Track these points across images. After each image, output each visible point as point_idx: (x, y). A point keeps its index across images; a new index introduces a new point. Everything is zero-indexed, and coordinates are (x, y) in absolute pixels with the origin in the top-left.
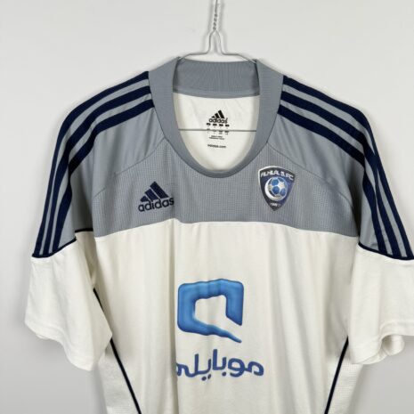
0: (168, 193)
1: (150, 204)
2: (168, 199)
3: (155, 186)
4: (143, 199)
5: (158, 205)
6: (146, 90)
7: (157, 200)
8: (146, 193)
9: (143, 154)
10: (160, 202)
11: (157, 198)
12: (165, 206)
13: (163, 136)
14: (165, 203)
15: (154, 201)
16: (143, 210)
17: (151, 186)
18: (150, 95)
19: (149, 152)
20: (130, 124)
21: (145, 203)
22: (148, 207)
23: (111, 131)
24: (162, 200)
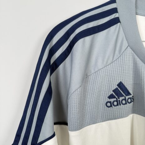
0: (131, 92)
1: (117, 101)
2: (131, 96)
3: (121, 85)
4: (111, 97)
5: (124, 102)
6: (115, 11)
7: (123, 98)
8: (113, 91)
9: (111, 58)
10: (125, 99)
11: (123, 96)
12: (129, 103)
13: (127, 45)
14: (129, 101)
15: (121, 99)
16: (111, 106)
17: (118, 85)
18: (117, 14)
19: (116, 57)
20: (101, 35)
21: (112, 100)
22: (115, 103)
23: (88, 39)
24: (127, 97)
